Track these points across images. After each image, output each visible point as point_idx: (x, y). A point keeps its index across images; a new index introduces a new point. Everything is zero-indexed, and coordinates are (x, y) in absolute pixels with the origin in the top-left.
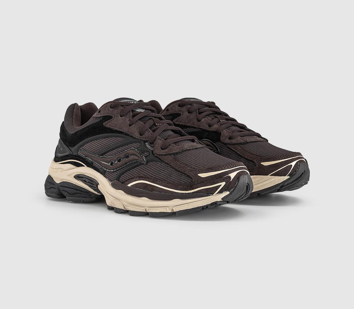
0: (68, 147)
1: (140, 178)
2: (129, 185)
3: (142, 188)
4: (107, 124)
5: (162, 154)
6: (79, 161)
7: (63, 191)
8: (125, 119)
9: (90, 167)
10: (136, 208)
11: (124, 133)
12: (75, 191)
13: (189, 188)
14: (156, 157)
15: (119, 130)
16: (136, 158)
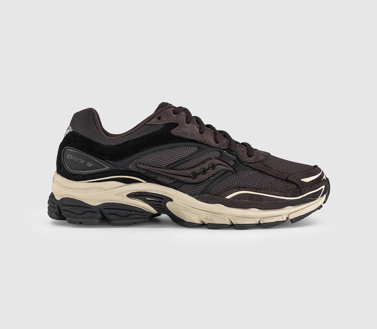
0: (105, 161)
1: (239, 189)
2: (229, 197)
3: (247, 199)
4: (175, 132)
5: (251, 161)
6: (133, 176)
7: (109, 214)
8: (193, 126)
9: (154, 183)
10: (248, 221)
11: (198, 141)
12: (129, 213)
13: (298, 194)
14: (246, 165)
15: (191, 138)
16: (224, 167)
